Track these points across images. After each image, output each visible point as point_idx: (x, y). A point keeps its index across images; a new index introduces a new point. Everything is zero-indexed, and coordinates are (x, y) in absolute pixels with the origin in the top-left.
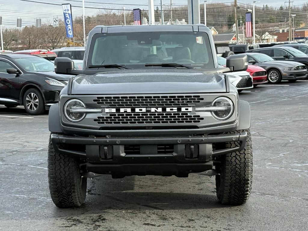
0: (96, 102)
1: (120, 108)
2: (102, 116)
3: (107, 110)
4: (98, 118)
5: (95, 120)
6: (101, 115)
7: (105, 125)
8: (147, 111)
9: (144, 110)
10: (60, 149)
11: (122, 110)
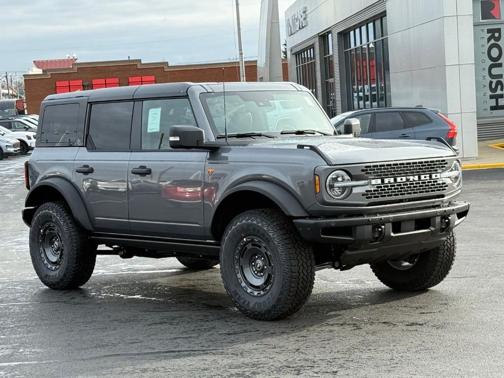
0: (364, 173)
1: (384, 178)
2: (370, 189)
3: (373, 182)
4: (367, 191)
5: (363, 195)
6: (368, 188)
7: (373, 200)
8: (408, 180)
9: (404, 179)
10: (322, 236)
11: (386, 181)
